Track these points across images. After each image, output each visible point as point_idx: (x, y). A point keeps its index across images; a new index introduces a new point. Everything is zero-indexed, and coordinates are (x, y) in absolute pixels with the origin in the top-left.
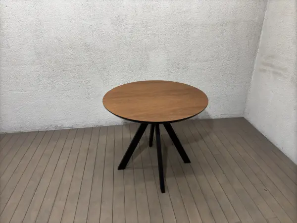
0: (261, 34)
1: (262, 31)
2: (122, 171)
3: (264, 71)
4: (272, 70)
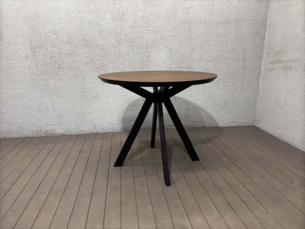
0: (265, 33)
1: (267, 32)
2: (119, 167)
3: (273, 69)
4: (281, 65)
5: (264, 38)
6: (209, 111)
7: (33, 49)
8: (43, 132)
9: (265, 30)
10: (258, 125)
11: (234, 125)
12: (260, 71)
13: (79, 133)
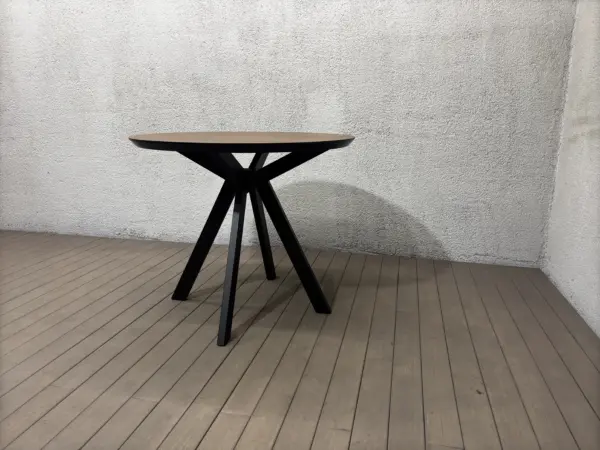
3: (576, 138)
5: (566, 66)
6: (429, 224)
7: (119, 94)
8: (128, 231)
9: (569, 48)
11: (488, 261)
12: (557, 143)
13: (181, 240)
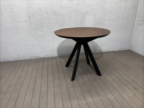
8: (35, 57)
10: (132, 49)
11: (121, 50)
12: (134, 25)
